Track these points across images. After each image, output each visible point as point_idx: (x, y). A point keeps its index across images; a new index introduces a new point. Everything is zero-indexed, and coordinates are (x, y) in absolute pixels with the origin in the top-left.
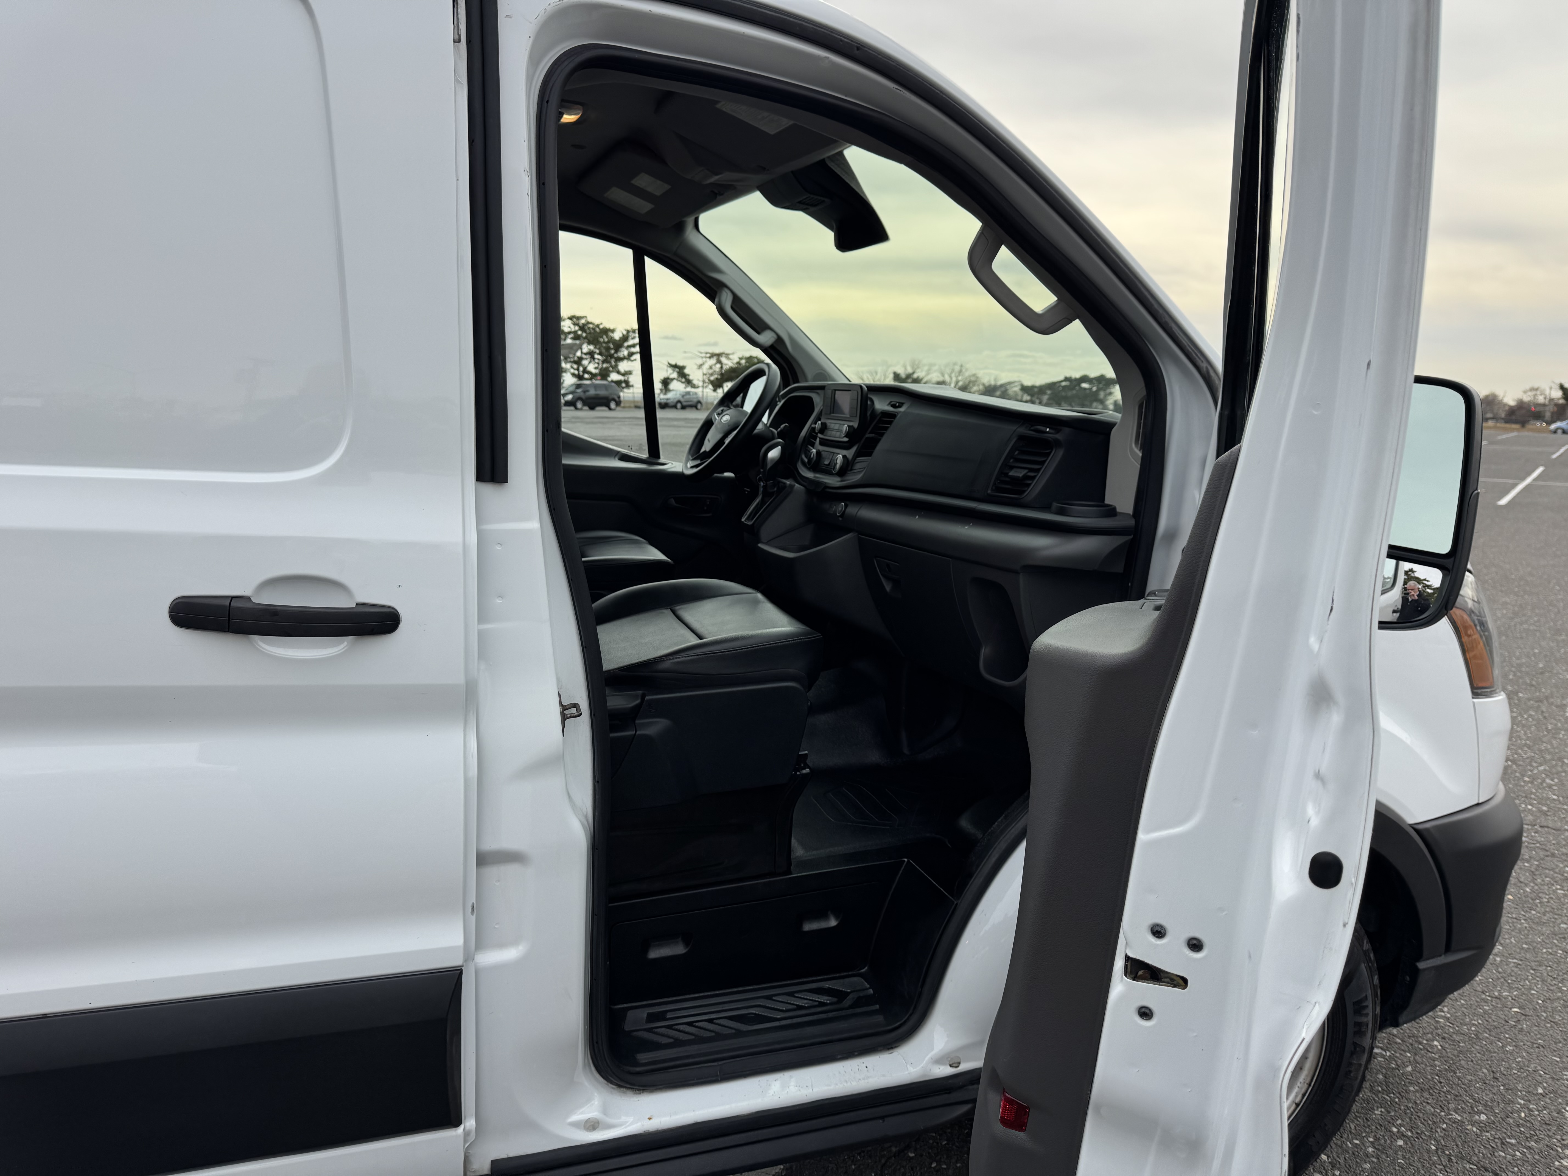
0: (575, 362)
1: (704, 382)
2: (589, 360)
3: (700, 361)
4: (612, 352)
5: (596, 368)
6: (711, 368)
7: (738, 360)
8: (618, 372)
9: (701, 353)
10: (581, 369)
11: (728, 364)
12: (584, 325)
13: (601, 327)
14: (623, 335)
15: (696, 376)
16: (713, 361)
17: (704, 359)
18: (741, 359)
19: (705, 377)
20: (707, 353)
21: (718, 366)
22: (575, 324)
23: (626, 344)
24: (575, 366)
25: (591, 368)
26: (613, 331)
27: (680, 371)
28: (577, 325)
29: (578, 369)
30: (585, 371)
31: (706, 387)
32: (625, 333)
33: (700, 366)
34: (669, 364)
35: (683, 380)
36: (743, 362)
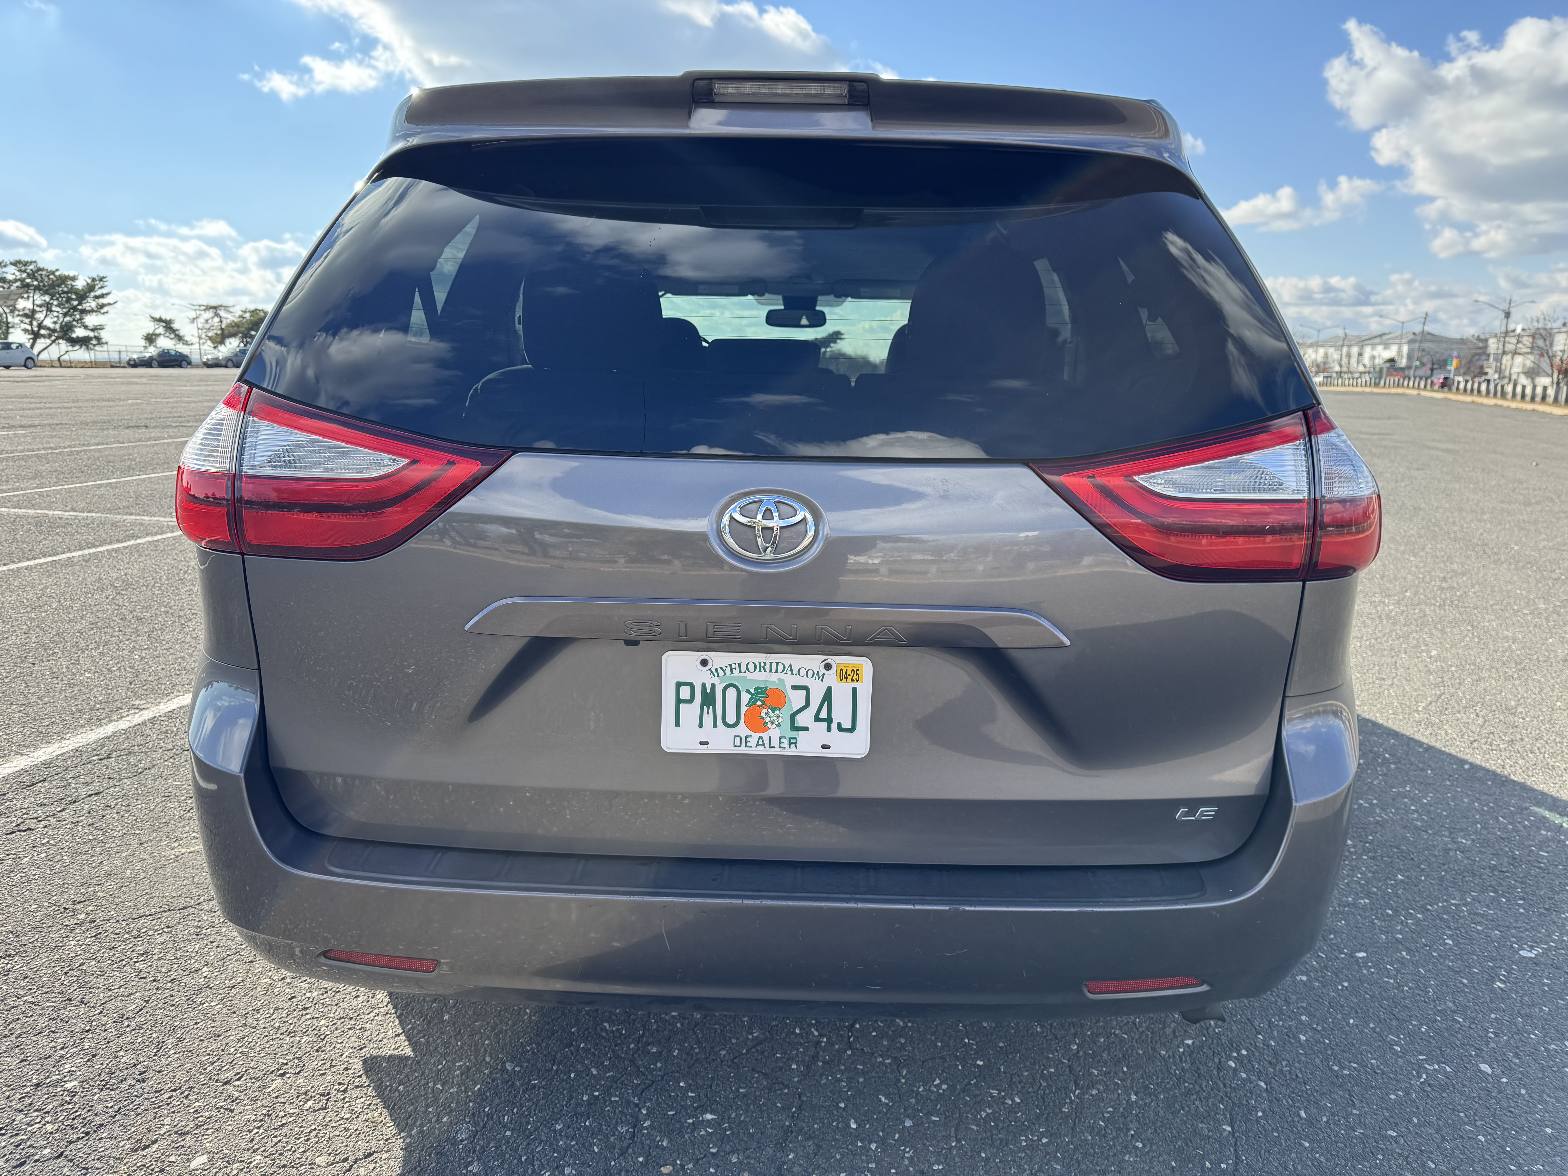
0: (26, 316)
1: (200, 338)
2: (44, 312)
3: (193, 314)
4: (75, 303)
5: (55, 323)
6: (207, 321)
7: (241, 313)
8: (86, 327)
9: (194, 305)
10: (35, 323)
11: (229, 318)
12: (34, 272)
13: (57, 274)
14: (88, 284)
15: (188, 331)
16: (209, 314)
17: (198, 312)
18: (245, 312)
19: (200, 331)
20: (200, 306)
21: (217, 320)
22: (20, 271)
23: (92, 294)
24: (27, 321)
25: (48, 322)
26: (74, 279)
27: (168, 325)
28: (25, 271)
29: (31, 324)
30: (40, 326)
31: (204, 343)
32: (89, 281)
33: (193, 320)
34: (152, 317)
35: (172, 336)
36: (247, 315)
